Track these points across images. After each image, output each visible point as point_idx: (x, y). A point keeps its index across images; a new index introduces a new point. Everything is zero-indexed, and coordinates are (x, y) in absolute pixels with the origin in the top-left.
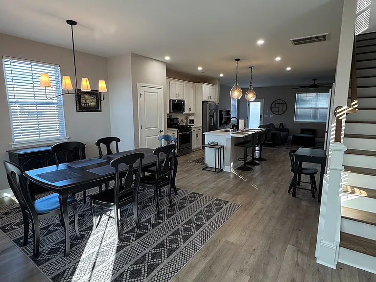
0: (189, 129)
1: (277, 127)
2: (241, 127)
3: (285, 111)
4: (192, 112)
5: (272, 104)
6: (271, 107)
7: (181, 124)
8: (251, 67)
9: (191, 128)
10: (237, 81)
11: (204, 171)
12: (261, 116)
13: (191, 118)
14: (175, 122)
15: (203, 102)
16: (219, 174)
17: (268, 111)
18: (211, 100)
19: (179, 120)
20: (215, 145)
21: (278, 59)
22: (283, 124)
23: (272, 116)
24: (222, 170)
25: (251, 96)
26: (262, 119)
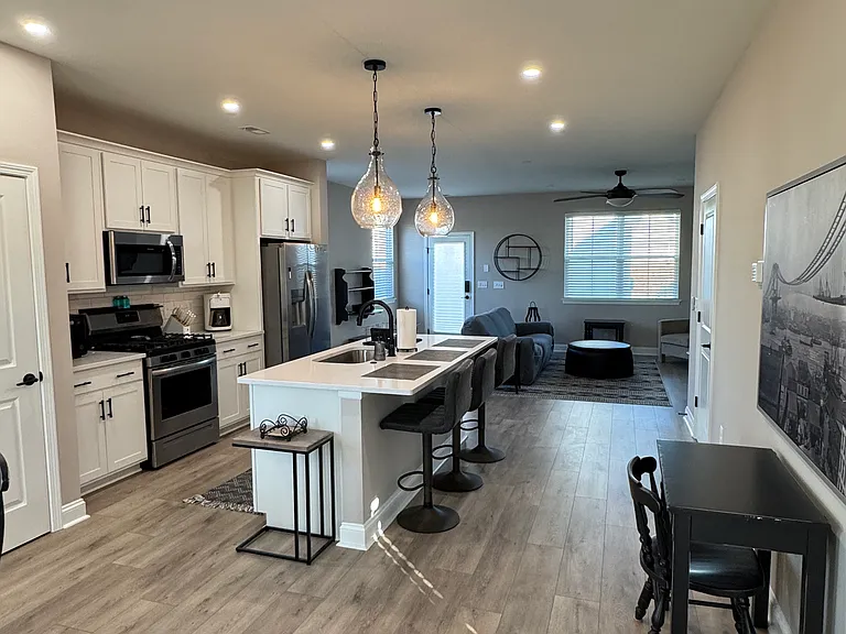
0: (204, 347)
1: (520, 319)
2: (404, 336)
3: (537, 269)
4: (219, 279)
5: (497, 250)
6: (496, 257)
7: (169, 328)
8: (433, 110)
9: (213, 342)
10: (376, 154)
11: (246, 562)
12: (467, 285)
13: (218, 302)
14: (143, 320)
15: (265, 242)
16: (317, 568)
17: (486, 268)
18: (295, 236)
19: (166, 313)
20: (289, 438)
21: (532, 73)
22: (535, 309)
23: (498, 284)
24: (332, 540)
25: (434, 220)
26: (471, 295)
